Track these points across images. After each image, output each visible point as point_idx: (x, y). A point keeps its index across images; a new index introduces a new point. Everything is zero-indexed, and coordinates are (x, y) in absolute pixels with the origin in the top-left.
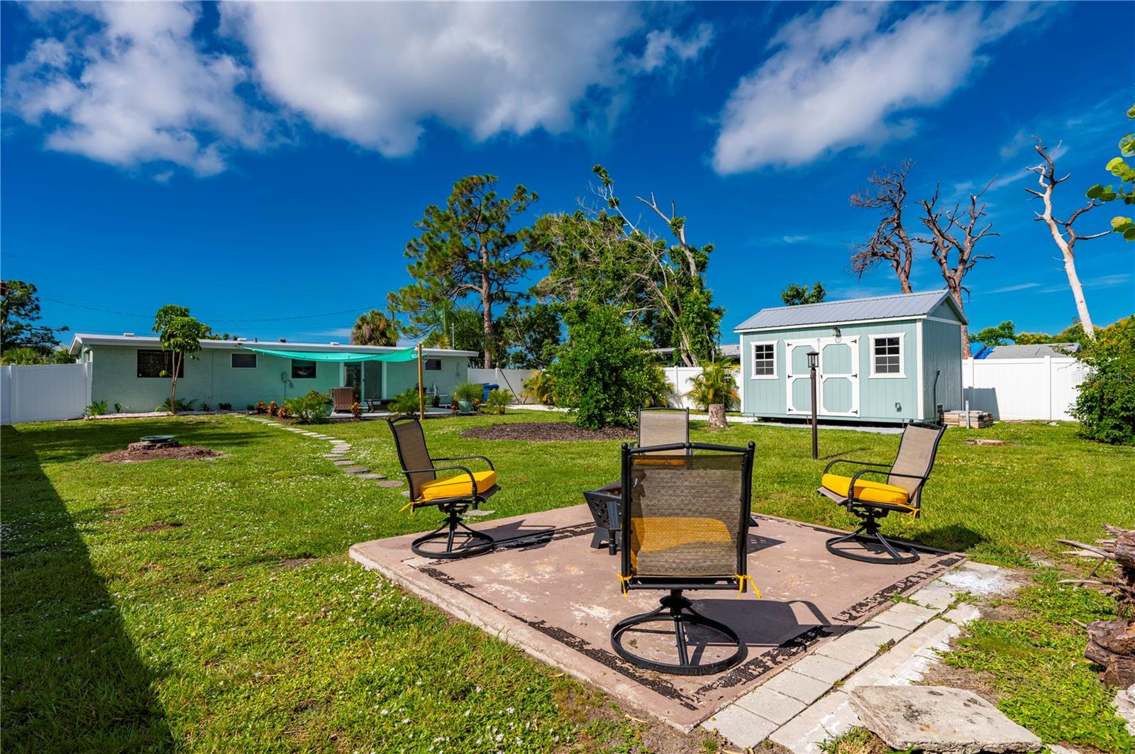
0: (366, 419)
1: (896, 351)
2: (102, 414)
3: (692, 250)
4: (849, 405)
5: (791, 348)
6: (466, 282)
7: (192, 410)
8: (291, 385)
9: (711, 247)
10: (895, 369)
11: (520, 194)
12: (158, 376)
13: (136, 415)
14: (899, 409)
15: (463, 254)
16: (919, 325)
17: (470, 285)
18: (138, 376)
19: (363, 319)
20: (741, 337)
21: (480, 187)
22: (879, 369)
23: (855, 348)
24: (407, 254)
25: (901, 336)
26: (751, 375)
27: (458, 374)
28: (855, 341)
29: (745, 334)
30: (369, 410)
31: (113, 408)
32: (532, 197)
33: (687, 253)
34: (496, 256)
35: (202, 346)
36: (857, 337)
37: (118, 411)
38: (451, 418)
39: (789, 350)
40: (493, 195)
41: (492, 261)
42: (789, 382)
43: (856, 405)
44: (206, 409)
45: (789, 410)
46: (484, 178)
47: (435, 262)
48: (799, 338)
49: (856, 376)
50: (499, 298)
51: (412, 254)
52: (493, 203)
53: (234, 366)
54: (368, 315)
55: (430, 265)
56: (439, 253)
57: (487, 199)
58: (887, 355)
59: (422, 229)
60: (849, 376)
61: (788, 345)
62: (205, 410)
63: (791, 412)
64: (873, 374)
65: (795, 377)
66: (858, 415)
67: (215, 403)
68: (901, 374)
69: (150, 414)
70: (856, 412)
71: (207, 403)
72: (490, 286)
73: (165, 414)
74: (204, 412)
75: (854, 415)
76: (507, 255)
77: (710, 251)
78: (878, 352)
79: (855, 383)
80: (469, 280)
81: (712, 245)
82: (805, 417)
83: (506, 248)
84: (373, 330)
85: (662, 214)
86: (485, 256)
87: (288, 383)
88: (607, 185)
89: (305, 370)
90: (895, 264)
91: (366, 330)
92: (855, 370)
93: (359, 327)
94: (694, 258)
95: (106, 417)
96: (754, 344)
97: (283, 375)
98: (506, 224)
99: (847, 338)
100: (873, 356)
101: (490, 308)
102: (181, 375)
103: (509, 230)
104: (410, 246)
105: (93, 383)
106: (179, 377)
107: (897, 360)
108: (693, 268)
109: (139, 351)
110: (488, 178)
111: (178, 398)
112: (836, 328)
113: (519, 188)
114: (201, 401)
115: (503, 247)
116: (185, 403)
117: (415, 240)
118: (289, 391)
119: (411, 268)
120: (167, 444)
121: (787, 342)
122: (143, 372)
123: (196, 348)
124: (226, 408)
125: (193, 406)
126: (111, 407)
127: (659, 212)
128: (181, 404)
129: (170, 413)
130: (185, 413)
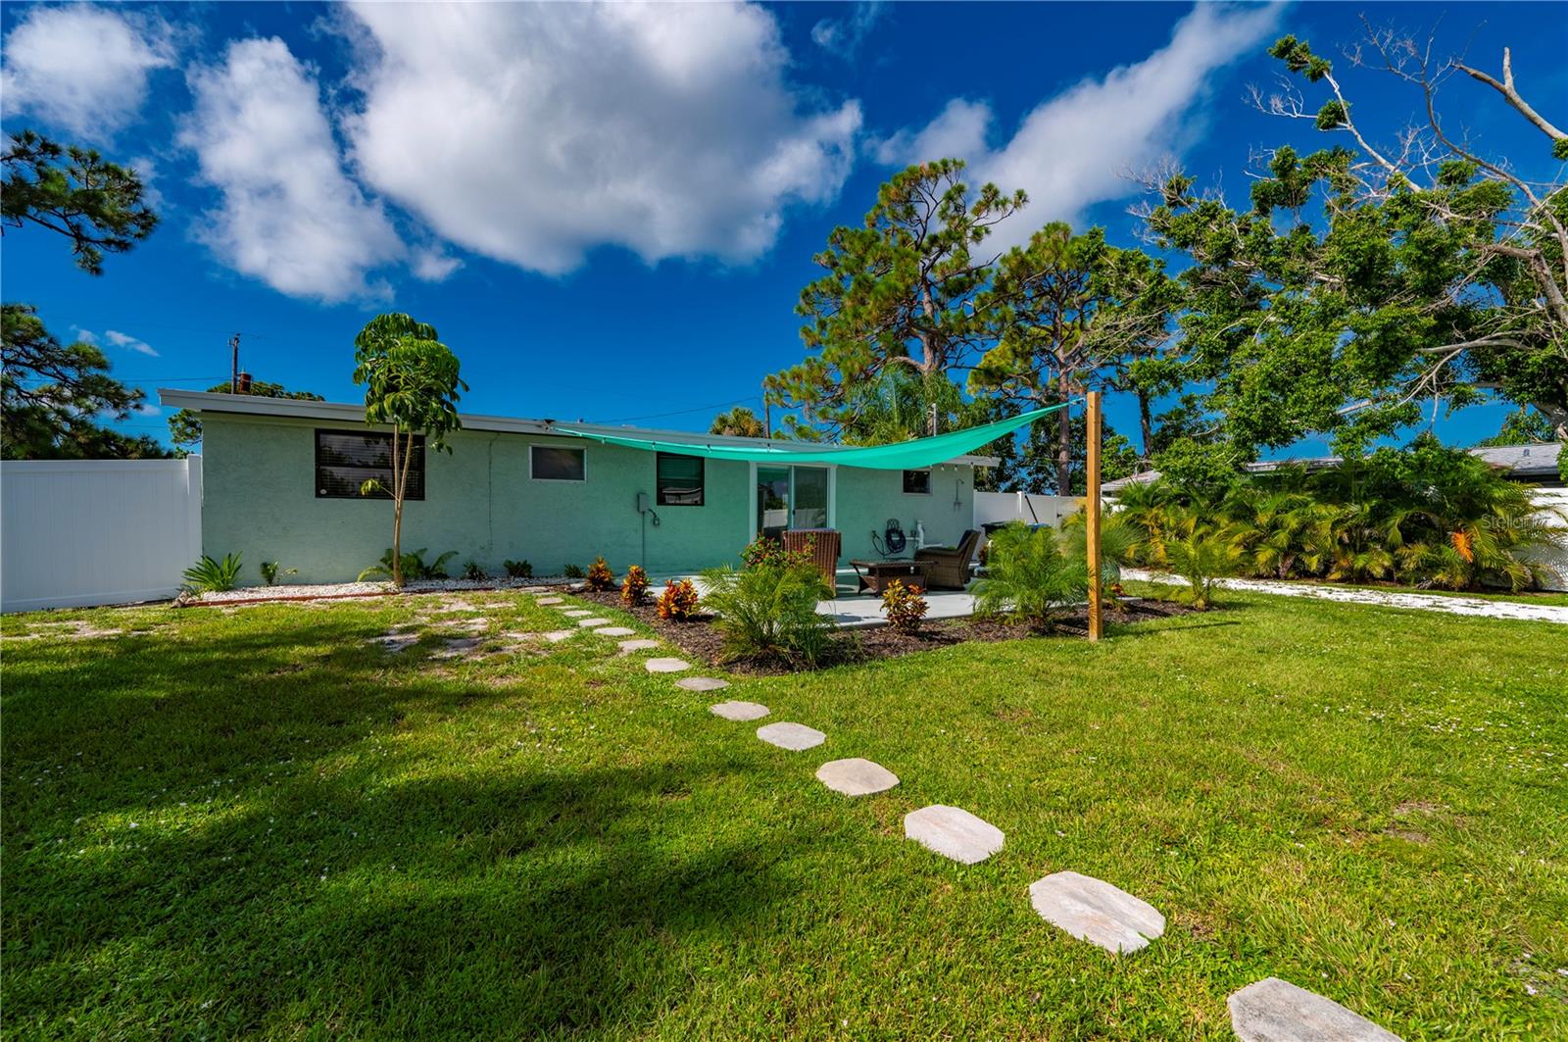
2: (226, 589)
7: (443, 577)
8: (656, 522)
12: (356, 495)
13: (308, 591)
18: (318, 495)
19: (723, 421)
21: (931, 186)
24: (800, 309)
27: (958, 503)
31: (258, 575)
34: (945, 308)
37: (270, 577)
40: (957, 192)
44: (476, 575)
51: (808, 308)
53: (538, 473)
54: (731, 417)
57: (949, 199)
59: (826, 269)
62: (472, 578)
67: (497, 559)
69: (342, 591)
71: (478, 562)
73: (375, 587)
74: (471, 584)
83: (960, 296)
87: (649, 517)
95: (232, 596)
97: (640, 496)
102: (416, 491)
104: (806, 297)
105: (206, 510)
106: (409, 495)
109: (318, 432)
114: (465, 555)
115: (958, 292)
116: (428, 561)
117: (815, 285)
118: (651, 532)
119: (807, 332)
122: (329, 487)
123: (447, 424)
124: (520, 572)
125: (448, 567)
126: (253, 571)
127: (1517, 99)
128: (420, 564)
129: (391, 585)
130: (425, 585)
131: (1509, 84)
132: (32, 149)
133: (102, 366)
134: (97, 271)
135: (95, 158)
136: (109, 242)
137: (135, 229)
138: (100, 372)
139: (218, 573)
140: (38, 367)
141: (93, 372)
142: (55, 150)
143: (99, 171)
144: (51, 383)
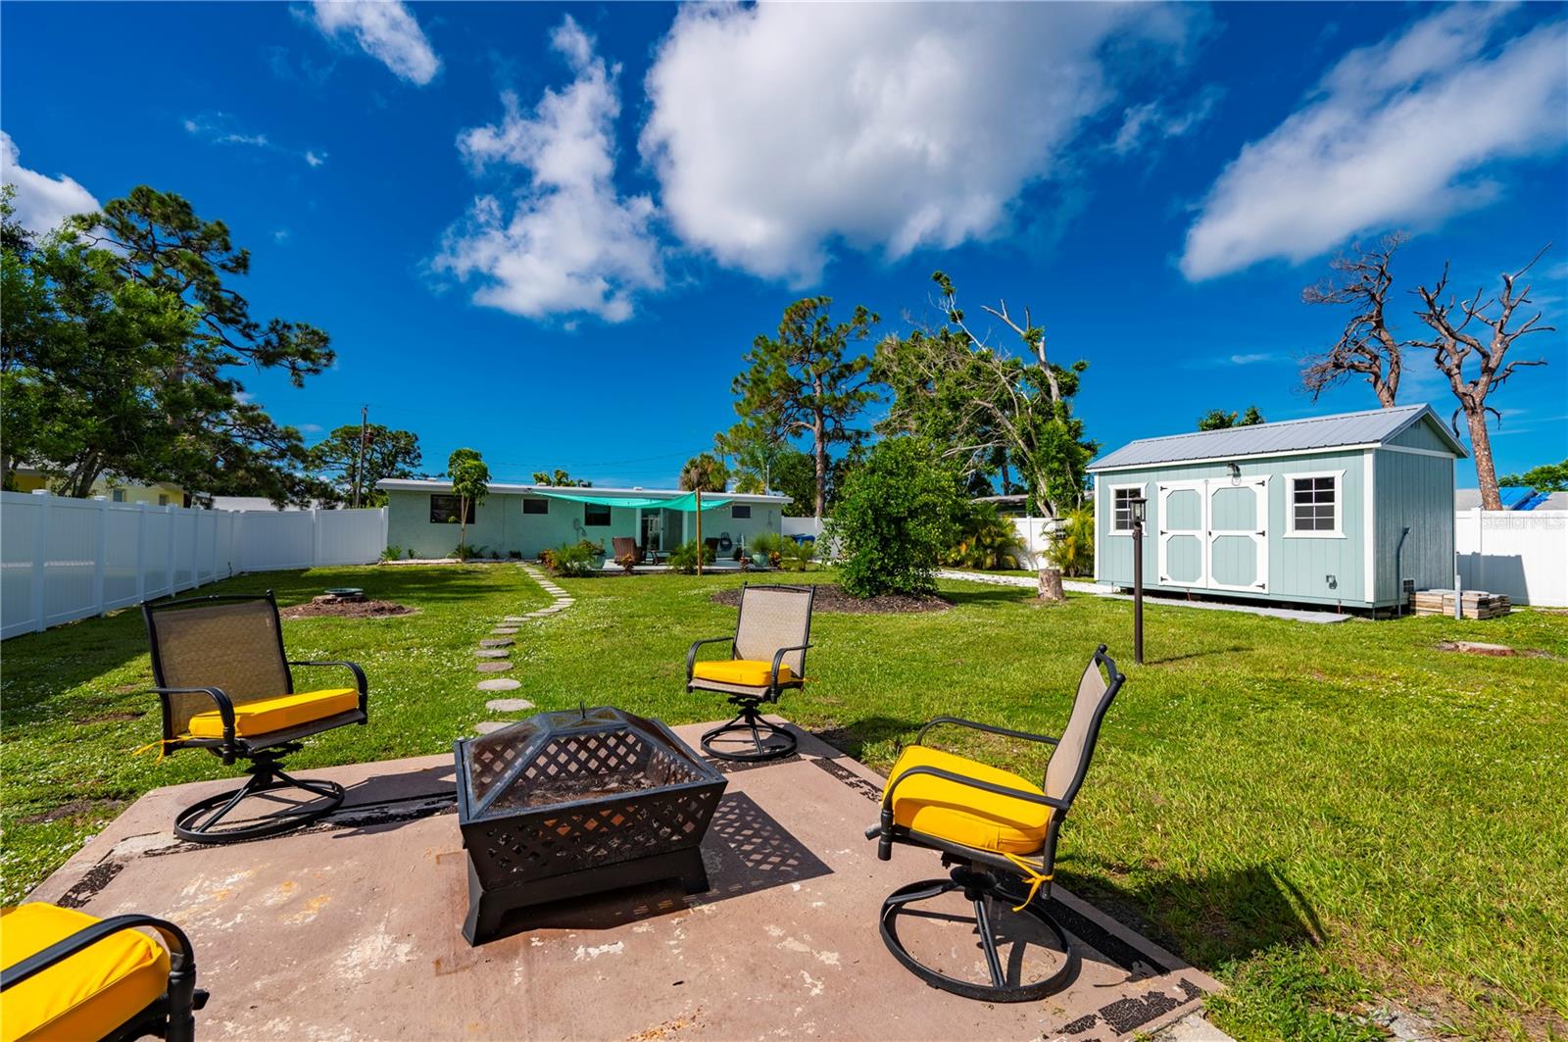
0: (639, 573)
1: (1330, 497)
2: (396, 560)
3: (1054, 369)
4: (1253, 577)
5: (1166, 493)
6: (798, 420)
7: (482, 557)
8: (583, 533)
9: (1083, 364)
10: (1329, 525)
11: (860, 316)
12: (447, 522)
13: (426, 561)
14: (1333, 585)
15: (792, 387)
16: (1368, 460)
17: (802, 423)
18: (431, 522)
19: (693, 463)
20: (1096, 478)
21: (812, 311)
22: (1300, 525)
23: (1262, 494)
24: (733, 390)
25: (1337, 475)
26: (1109, 530)
27: (770, 523)
28: (1263, 484)
29: (1101, 474)
30: (654, 561)
31: (406, 554)
32: (872, 319)
33: (1048, 373)
34: (830, 388)
35: (490, 492)
36: (1266, 478)
37: (412, 557)
38: (738, 575)
39: (1162, 496)
40: (825, 319)
41: (827, 394)
42: (1162, 540)
43: (1262, 576)
44: (496, 557)
45: (1162, 579)
46: (816, 301)
47: (756, 398)
48: (1178, 479)
49: (1263, 534)
50: (837, 438)
51: (739, 390)
52: (826, 329)
53: (526, 511)
54: (698, 459)
55: (752, 400)
56: (762, 386)
57: (819, 324)
58: (1314, 504)
59: (749, 361)
60: (1252, 534)
61: (1162, 489)
62: (494, 558)
63: (1164, 583)
64: (1290, 531)
65: (1171, 533)
66: (1266, 591)
67: (506, 550)
68: (1337, 532)
69: (440, 561)
70: (1263, 586)
71: (498, 551)
72: (822, 423)
73: (453, 561)
74: (493, 560)
75: (1260, 590)
76: (845, 386)
77: (1081, 370)
78: (1299, 498)
79: (1262, 544)
80: (801, 418)
81: (1085, 362)
82: (1185, 591)
83: (844, 380)
84: (701, 475)
85: (1014, 326)
86: (818, 389)
87: (581, 531)
88: (949, 295)
89: (598, 516)
90: (1372, 378)
91: (694, 475)
92: (1262, 523)
93: (688, 471)
94: (1056, 378)
95: (398, 562)
96: (1113, 488)
97: (576, 521)
98: (842, 351)
99: (1250, 478)
100: (1290, 505)
101: (823, 447)
102: (471, 520)
103: (845, 360)
104: (736, 381)
105: (389, 526)
106: (467, 522)
107: (1331, 511)
108: (1055, 391)
109: (432, 496)
110: (821, 300)
111: (466, 545)
112: (1232, 464)
113: (859, 309)
114: (492, 548)
115: (839, 378)
116: (475, 550)
117: (742, 375)
118: (581, 539)
120: (351, 598)
121: (1159, 484)
122: (435, 518)
123: (483, 492)
124: (516, 556)
125: (483, 553)
126: (405, 553)
127: (1010, 323)
128: (471, 551)
129: (460, 560)
130: (474, 560)
131: (1005, 317)
132: (278, 328)
133: (300, 440)
134: (301, 385)
135: (307, 328)
136: (309, 370)
137: (324, 361)
138: (299, 443)
139: (392, 554)
140: (262, 440)
141: (295, 442)
142: (289, 328)
143: (309, 334)
144: (266, 448)
